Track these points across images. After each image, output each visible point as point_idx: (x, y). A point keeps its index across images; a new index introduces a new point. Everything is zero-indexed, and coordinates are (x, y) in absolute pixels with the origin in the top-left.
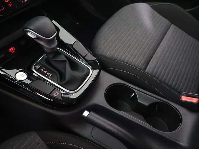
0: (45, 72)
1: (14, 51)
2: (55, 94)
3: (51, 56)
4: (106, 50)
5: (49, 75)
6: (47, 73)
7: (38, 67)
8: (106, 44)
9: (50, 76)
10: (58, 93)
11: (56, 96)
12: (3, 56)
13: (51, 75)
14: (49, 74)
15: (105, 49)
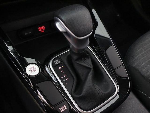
0: (62, 72)
1: (43, 31)
2: (62, 108)
3: (75, 57)
4: (143, 65)
5: (64, 78)
6: (64, 74)
7: (57, 62)
8: (145, 57)
9: (65, 80)
10: (66, 108)
11: (62, 111)
12: (31, 33)
13: (67, 79)
14: (66, 77)
15: (143, 63)
